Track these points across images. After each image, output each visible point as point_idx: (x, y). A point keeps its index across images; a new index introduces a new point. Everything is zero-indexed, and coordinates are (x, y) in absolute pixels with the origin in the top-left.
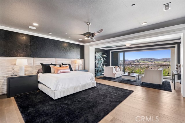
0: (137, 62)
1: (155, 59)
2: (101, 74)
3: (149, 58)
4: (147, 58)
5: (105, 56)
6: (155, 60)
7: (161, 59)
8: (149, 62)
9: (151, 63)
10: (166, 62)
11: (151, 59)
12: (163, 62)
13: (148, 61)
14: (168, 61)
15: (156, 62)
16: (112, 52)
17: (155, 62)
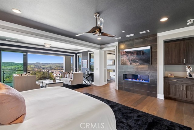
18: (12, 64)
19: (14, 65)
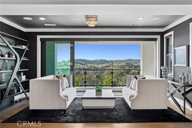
0: (65, 65)
1: (87, 60)
2: (12, 102)
3: (80, 60)
4: (78, 59)
5: (24, 47)
6: (87, 62)
7: (94, 61)
8: (80, 65)
9: (83, 66)
10: (99, 65)
11: (83, 60)
12: (96, 65)
13: (79, 63)
14: (101, 64)
15: (89, 65)
16: (41, 39)
17: (87, 65)
18: (104, 62)
19: (105, 62)
